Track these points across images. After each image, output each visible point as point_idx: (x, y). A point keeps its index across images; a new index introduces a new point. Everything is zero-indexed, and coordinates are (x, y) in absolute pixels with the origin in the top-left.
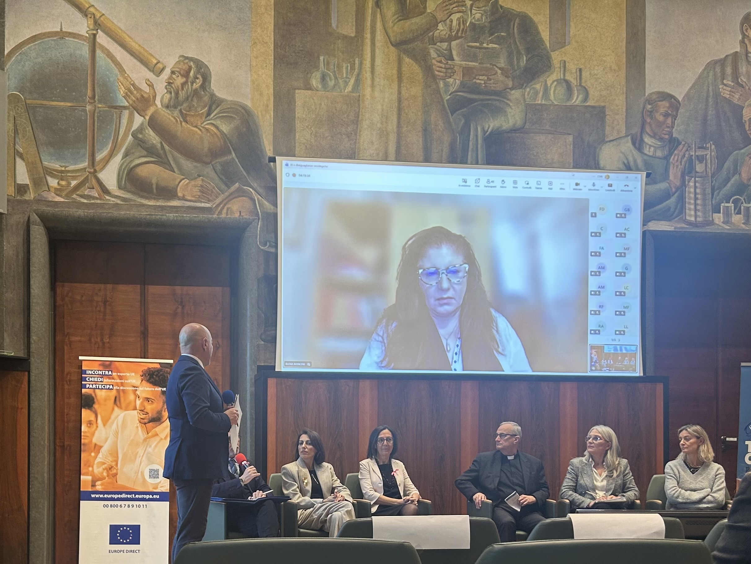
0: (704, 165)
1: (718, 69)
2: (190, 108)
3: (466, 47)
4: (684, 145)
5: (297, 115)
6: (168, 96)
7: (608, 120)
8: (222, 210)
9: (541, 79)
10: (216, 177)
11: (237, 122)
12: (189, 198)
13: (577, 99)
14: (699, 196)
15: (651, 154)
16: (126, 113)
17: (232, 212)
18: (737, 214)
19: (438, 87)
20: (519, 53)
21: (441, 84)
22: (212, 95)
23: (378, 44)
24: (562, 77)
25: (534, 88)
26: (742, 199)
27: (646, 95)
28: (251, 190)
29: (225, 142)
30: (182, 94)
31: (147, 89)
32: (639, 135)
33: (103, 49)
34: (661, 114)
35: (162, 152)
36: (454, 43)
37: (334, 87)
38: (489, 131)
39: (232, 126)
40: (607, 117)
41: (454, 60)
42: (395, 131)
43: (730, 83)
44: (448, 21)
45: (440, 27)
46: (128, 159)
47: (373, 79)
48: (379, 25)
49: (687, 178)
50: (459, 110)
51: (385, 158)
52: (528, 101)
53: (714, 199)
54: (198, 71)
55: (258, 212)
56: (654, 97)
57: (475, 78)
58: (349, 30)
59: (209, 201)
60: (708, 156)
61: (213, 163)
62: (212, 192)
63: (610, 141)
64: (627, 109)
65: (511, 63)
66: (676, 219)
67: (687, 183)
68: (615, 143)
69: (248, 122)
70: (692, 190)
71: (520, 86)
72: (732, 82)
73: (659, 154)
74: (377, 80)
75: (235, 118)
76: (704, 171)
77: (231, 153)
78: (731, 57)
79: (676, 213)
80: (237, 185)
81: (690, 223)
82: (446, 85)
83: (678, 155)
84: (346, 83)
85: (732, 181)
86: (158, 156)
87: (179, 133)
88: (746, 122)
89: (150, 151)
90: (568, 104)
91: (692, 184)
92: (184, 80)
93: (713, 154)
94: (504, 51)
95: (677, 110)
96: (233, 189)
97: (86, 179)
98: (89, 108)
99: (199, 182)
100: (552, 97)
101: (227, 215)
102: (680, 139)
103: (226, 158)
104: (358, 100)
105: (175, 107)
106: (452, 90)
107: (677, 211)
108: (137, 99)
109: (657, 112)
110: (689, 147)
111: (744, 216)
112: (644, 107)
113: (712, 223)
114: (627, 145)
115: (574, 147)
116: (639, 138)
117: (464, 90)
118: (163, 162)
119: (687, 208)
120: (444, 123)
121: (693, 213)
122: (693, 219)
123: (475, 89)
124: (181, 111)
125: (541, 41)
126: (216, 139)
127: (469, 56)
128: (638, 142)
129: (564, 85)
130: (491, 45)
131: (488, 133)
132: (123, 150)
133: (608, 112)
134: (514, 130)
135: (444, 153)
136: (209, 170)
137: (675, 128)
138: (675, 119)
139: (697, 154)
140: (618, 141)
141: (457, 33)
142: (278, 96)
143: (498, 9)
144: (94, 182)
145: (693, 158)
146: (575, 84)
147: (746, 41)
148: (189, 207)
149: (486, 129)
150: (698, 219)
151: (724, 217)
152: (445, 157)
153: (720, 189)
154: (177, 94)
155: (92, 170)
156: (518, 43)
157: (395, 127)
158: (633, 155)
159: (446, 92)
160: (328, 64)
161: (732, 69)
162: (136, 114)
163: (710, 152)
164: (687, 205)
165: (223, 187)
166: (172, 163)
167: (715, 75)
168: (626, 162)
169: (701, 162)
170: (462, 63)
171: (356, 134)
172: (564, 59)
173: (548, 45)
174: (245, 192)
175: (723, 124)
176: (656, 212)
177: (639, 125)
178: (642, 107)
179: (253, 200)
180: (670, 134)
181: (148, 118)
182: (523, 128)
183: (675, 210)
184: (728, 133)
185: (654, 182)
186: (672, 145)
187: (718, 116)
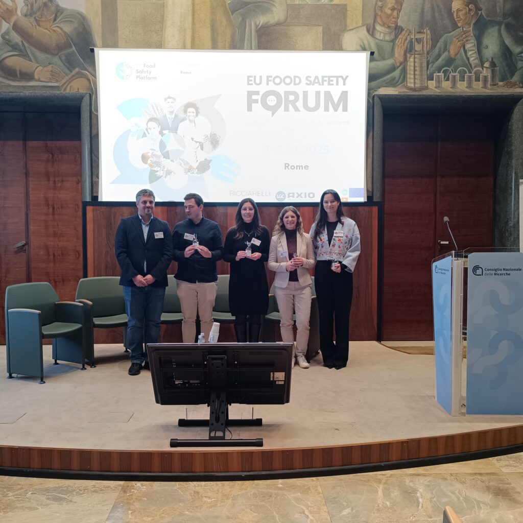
0: (421, 45)
2: (42, 16)
4: (406, 31)
5: (119, 18)
6: (26, 8)
7: (349, 14)
8: (66, 88)
10: (62, 65)
11: (76, 25)
12: (43, 80)
14: (417, 69)
15: (381, 38)
18: (446, 80)
22: (57, 6)
26: (450, 69)
28: (87, 72)
29: (67, 39)
30: (36, 6)
31: (11, 4)
32: (372, 25)
35: (22, 48)
38: (260, 25)
39: (72, 28)
40: (348, 12)
42: (191, 27)
49: (408, 55)
50: (237, 10)
51: (184, 47)
53: (428, 70)
55: (92, 88)
59: (57, 81)
60: (424, 39)
61: (60, 54)
62: (59, 75)
63: (350, 30)
64: (363, 6)
66: (400, 86)
67: (408, 59)
68: (354, 31)
69: (84, 25)
70: (412, 64)
73: (387, 38)
75: (74, 22)
76: (421, 50)
77: (72, 47)
79: (400, 82)
80: (77, 70)
81: (411, 89)
83: (402, 39)
85: (443, 56)
86: (20, 50)
87: (34, 34)
88: (454, 12)
89: (15, 47)
90: (319, 3)
91: (412, 60)
93: (428, 37)
95: (402, 4)
96: (74, 72)
99: (50, 68)
101: (70, 91)
102: (404, 27)
103: (68, 51)
104: (163, 6)
105: (31, 15)
107: (400, 80)
108: (4, 11)
109: (386, 7)
110: (410, 32)
111: (452, 82)
112: (376, 4)
113: (427, 88)
114: (364, 31)
115: (323, 35)
116: (372, 27)
118: (24, 54)
119: (408, 78)
120: (226, 20)
121: (412, 81)
122: (412, 85)
124: (35, 18)
126: (61, 38)
128: (371, 30)
131: (259, 27)
133: (348, 8)
134: (278, 24)
135: (227, 42)
136: (56, 60)
137: (400, 18)
138: (400, 12)
139: (416, 37)
140: (356, 29)
142: (104, 5)
145: (413, 40)
148: (43, 87)
149: (258, 24)
150: (416, 85)
151: (436, 84)
152: (227, 45)
153: (433, 62)
154: (32, 6)
157: (190, 25)
158: (368, 39)
162: (4, 22)
163: (427, 35)
164: (408, 75)
165: (67, 71)
166: (30, 55)
168: (362, 45)
169: (419, 43)
171: (162, 31)
174: (82, 74)
175: (437, 14)
176: (385, 81)
177: (372, 17)
178: (374, 3)
179: (89, 80)
180: (396, 23)
181: (12, 24)
182: (285, 22)
183: (399, 80)
184: (440, 21)
185: (383, 59)
186: (397, 31)
187: (433, 8)
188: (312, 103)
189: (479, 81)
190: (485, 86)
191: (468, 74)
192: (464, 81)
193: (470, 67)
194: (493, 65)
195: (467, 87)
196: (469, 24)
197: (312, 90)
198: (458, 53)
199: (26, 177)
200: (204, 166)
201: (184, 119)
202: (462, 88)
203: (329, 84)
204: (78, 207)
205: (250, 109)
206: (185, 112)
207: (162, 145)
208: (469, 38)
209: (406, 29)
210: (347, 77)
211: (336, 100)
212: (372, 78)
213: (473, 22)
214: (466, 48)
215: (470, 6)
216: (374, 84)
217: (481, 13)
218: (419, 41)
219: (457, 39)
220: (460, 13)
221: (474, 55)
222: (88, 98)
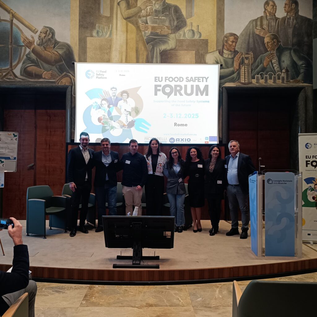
0: (248, 61)
1: (254, 23)
2: (47, 45)
3: (153, 19)
4: (240, 53)
5: (87, 47)
6: (39, 41)
7: (209, 44)
8: (59, 82)
9: (183, 30)
10: (57, 70)
11: (65, 50)
12: (47, 78)
13: (197, 37)
14: (246, 73)
15: (227, 57)
16: (23, 48)
17: (63, 83)
18: (262, 79)
19: (142, 34)
20: (174, 20)
21: (143, 33)
22: (56, 40)
23: (119, 19)
24: (191, 29)
25: (180, 33)
26: (264, 73)
27: (225, 34)
28: (70, 75)
29: (60, 57)
30: (44, 40)
31: (31, 39)
33: (15, 24)
34: (231, 41)
35: (36, 62)
36: (148, 18)
37: (102, 35)
38: (162, 50)
39: (63, 51)
41: (148, 24)
43: (259, 28)
44: (146, 9)
45: (143, 11)
46: (24, 65)
47: (117, 32)
48: (119, 12)
49: (241, 66)
50: (150, 42)
51: (121, 62)
52: (177, 38)
53: (252, 74)
54: (50, 32)
55: (72, 83)
56: (228, 35)
57: (156, 30)
58: (108, 14)
59: (54, 79)
60: (250, 57)
61: (56, 65)
62: (55, 76)
63: (210, 53)
64: (217, 40)
65: (170, 24)
66: (237, 82)
67: (241, 68)
69: (69, 50)
70: (243, 70)
71: (174, 33)
72: (260, 28)
73: (230, 57)
74: (118, 32)
75: (64, 49)
76: (248, 63)
77: (62, 61)
78: (260, 18)
79: (237, 79)
80: (65, 73)
81: (242, 83)
82: (145, 33)
83: (238, 57)
84: (106, 34)
85: (260, 66)
86: (35, 63)
87: (43, 55)
88: (265, 43)
89: (33, 61)
90: (193, 39)
91: (243, 68)
92: (45, 35)
93: (252, 56)
94: (168, 19)
95: (237, 39)
96: (63, 74)
97: (9, 73)
98: (10, 46)
99: (50, 72)
100: (187, 36)
101: (61, 84)
102: (238, 51)
103: (61, 63)
104: (111, 40)
105: (42, 45)
106: (147, 35)
108: (28, 43)
109: (229, 40)
110: (242, 54)
111: (265, 80)
112: (224, 39)
113: (251, 83)
114: (217, 54)
115: (196, 55)
116: (222, 51)
117: (152, 35)
118: (37, 65)
120: (144, 48)
121: (243, 79)
122: (244, 82)
123: (157, 34)
124: (44, 47)
125: (182, 15)
126: (57, 56)
127: (154, 22)
128: (221, 52)
129: (192, 32)
130: (163, 18)
132: (22, 61)
133: (209, 41)
134: (171, 50)
135: (144, 59)
136: (54, 68)
137: (236, 46)
138: (236, 43)
139: (245, 56)
140: (213, 52)
141: (149, 13)
142: (80, 40)
143: (165, 4)
144: (12, 73)
145: (244, 58)
146: (196, 31)
147: (266, 11)
148: (46, 82)
150: (246, 82)
151: (256, 81)
152: (144, 60)
153: (255, 70)
154: (42, 40)
155: (11, 69)
156: (173, 17)
157: (125, 50)
158: (219, 57)
159: (145, 36)
160: (99, 27)
161: (260, 23)
162: (27, 48)
163: (251, 55)
165: (60, 74)
166: (40, 65)
167: (253, 26)
168: (216, 60)
170: (152, 25)
171: (110, 53)
172: (191, 22)
173: (185, 17)
174: (68, 75)
175: (256, 45)
176: (228, 79)
177: (222, 46)
178: (223, 39)
179: (71, 78)
180: (234, 49)
181: (31, 49)
182: (175, 48)
183: (236, 79)
184: (258, 48)
185: (228, 68)
186: (235, 53)
187: (254, 41)
188: (189, 91)
189: (280, 79)
190: (283, 82)
191: (274, 76)
192: (272, 79)
193: (275, 72)
194: (287, 71)
195: (273, 83)
196: (274, 50)
197: (189, 84)
198: (268, 65)
199: (36, 129)
200: (131, 124)
201: (121, 100)
202: (271, 83)
203: (198, 81)
204: (63, 145)
205: (156, 94)
206: (122, 95)
207: (109, 113)
208: (274, 57)
209: (240, 52)
210: (208, 77)
211: (202, 89)
212: (221, 77)
213: (276, 48)
214: (272, 62)
215: (274, 40)
216: (223, 81)
217: (280, 44)
218: (247, 58)
219: (267, 57)
220: (269, 44)
221: (277, 66)
222: (70, 88)
